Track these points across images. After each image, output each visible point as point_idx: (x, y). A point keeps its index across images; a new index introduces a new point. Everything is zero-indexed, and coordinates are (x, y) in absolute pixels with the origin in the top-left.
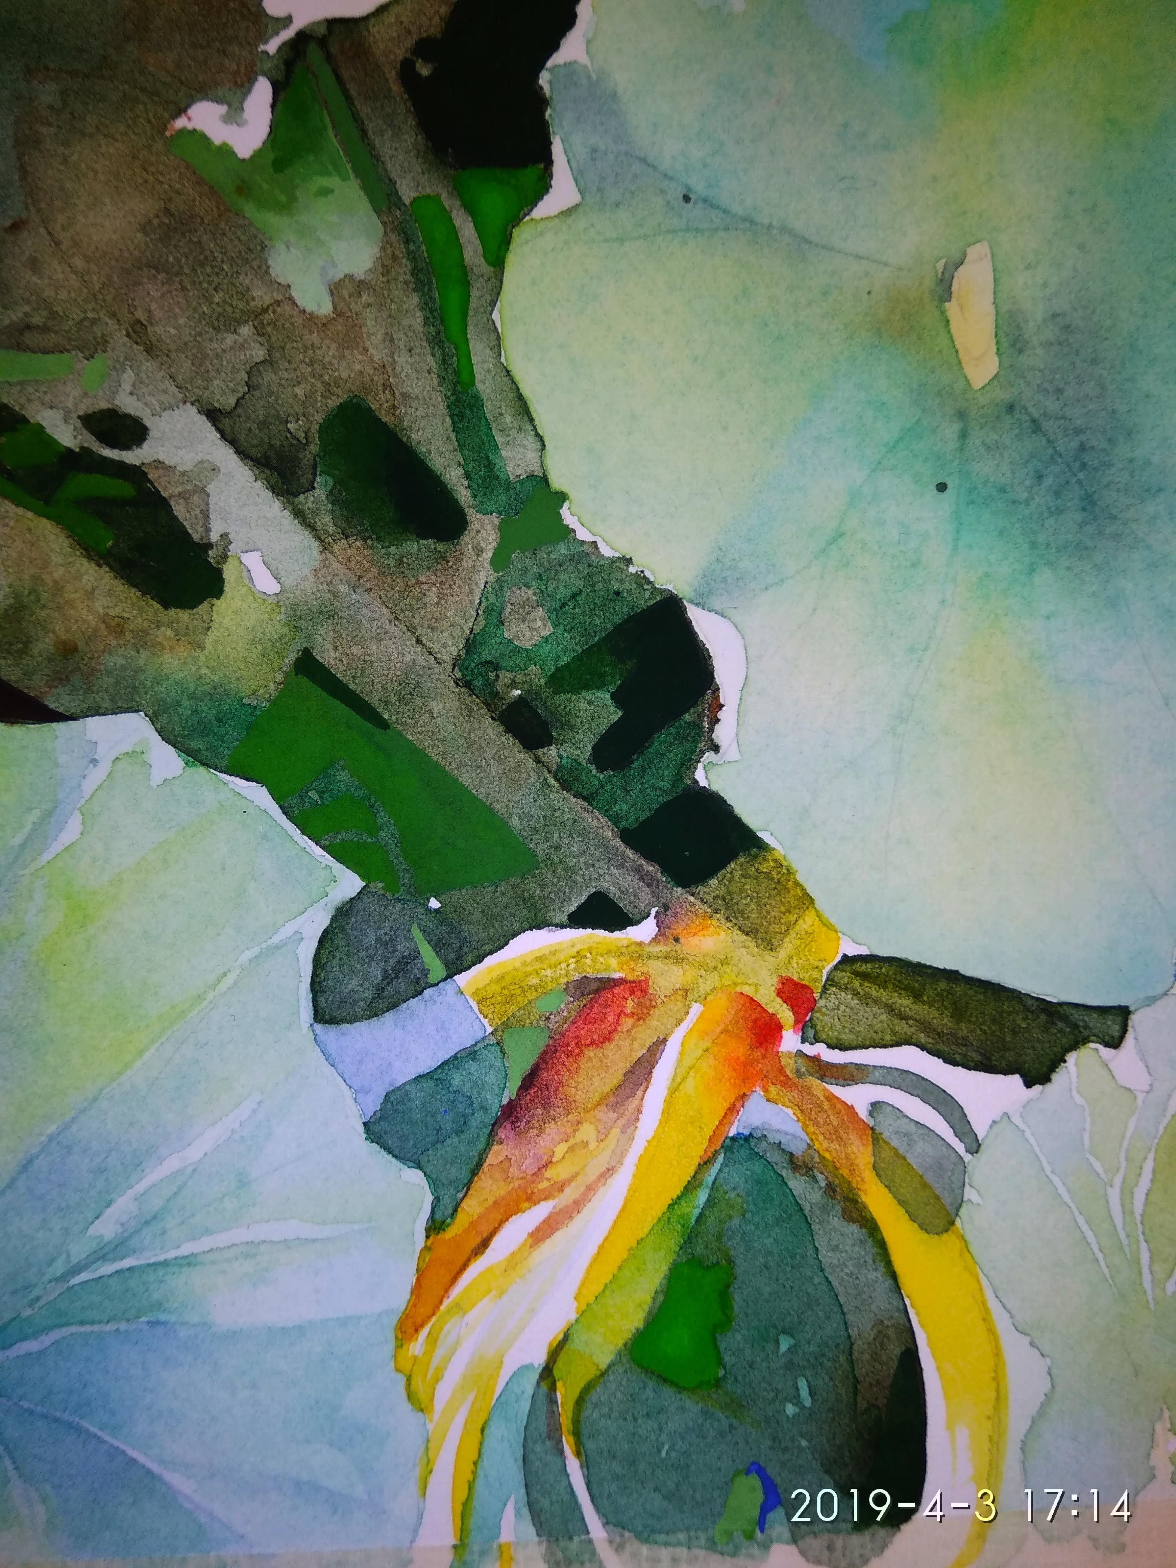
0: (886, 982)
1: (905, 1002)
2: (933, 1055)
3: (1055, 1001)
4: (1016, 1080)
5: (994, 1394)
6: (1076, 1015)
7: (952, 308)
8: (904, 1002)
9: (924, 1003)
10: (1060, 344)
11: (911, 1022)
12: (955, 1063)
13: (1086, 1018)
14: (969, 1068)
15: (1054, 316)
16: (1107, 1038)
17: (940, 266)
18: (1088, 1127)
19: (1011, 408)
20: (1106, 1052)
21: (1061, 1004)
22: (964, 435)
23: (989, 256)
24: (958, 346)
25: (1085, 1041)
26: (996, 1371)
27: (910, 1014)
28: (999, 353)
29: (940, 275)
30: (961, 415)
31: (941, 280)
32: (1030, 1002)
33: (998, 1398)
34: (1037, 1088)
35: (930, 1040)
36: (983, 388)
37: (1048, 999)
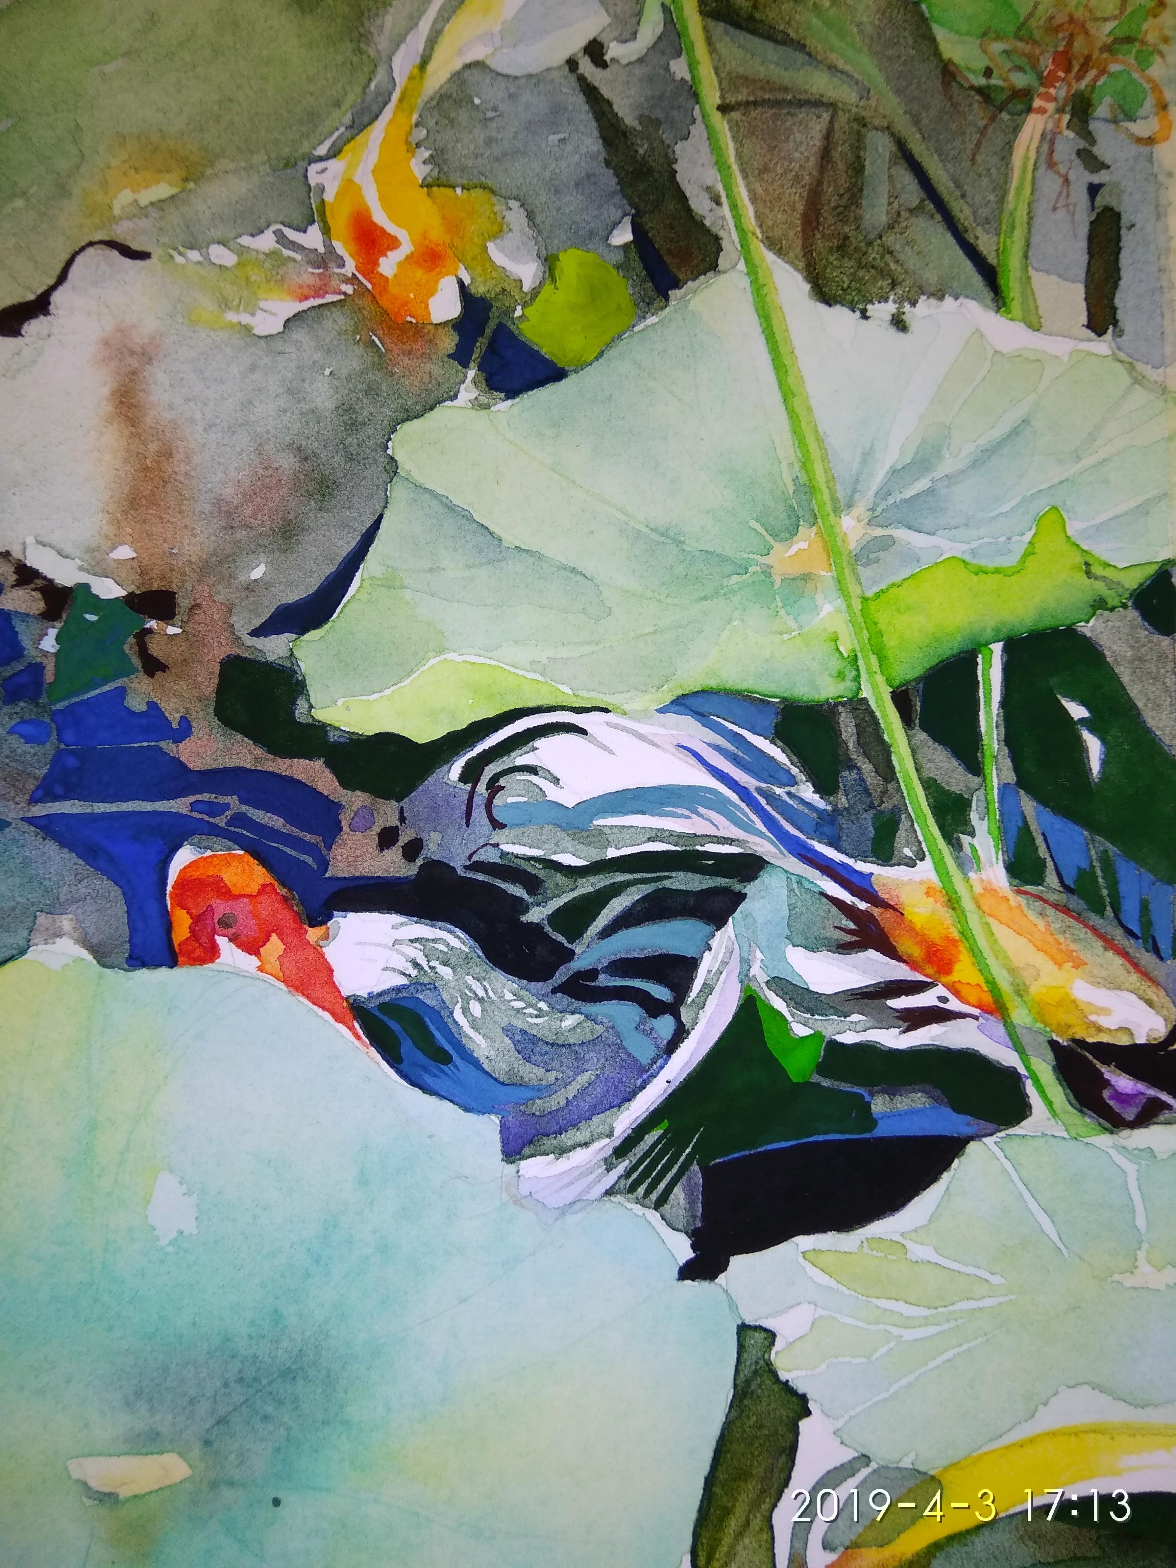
0: (715, 1539)
1: (733, 1522)
2: (781, 1496)
3: (732, 1391)
4: (804, 1425)
5: (1092, 1435)
6: (746, 1372)
7: (124, 1493)
8: (733, 1524)
9: (734, 1506)
10: (151, 1400)
11: (751, 1517)
12: (789, 1478)
13: (748, 1363)
14: (793, 1464)
15: (127, 1404)
16: (766, 1343)
17: (89, 1502)
18: (847, 1359)
19: (207, 1443)
20: (779, 1344)
21: (735, 1386)
22: (231, 1484)
23: (80, 1459)
24: (156, 1487)
25: (769, 1364)
26: (1070, 1435)
27: (744, 1518)
28: (161, 1453)
29: (97, 1502)
30: (214, 1485)
31: (101, 1501)
32: (734, 1414)
33: (1094, 1431)
34: (811, 1405)
35: (768, 1500)
36: (191, 1467)
37: (730, 1397)
